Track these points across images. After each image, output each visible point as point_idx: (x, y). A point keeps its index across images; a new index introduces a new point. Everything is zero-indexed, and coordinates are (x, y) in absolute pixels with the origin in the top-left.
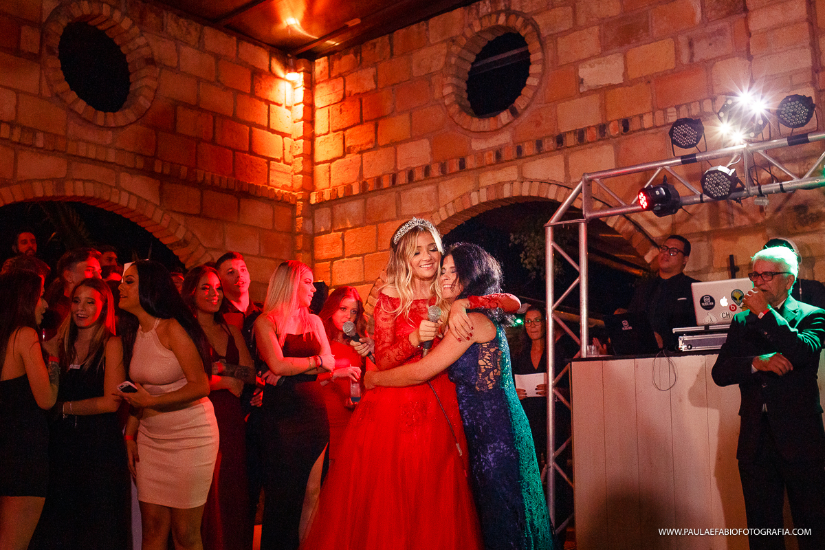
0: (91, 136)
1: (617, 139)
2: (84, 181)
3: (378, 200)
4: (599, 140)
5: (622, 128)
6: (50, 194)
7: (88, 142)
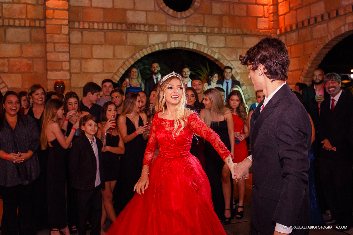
0: (176, 22)
2: (174, 41)
3: (304, 32)
6: (161, 48)
7: (175, 26)
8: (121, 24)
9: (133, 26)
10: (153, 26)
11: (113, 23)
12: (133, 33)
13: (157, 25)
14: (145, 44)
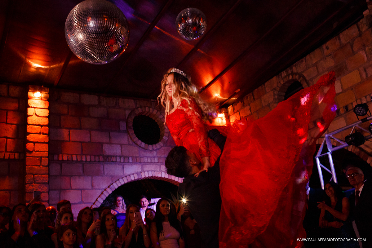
0: (148, 154)
1: (345, 115)
2: (148, 171)
4: (338, 116)
5: (345, 110)
6: (136, 178)
7: (147, 157)
8: (99, 156)
9: (109, 158)
10: (128, 158)
11: (90, 155)
12: (110, 164)
13: (131, 156)
14: (121, 174)
